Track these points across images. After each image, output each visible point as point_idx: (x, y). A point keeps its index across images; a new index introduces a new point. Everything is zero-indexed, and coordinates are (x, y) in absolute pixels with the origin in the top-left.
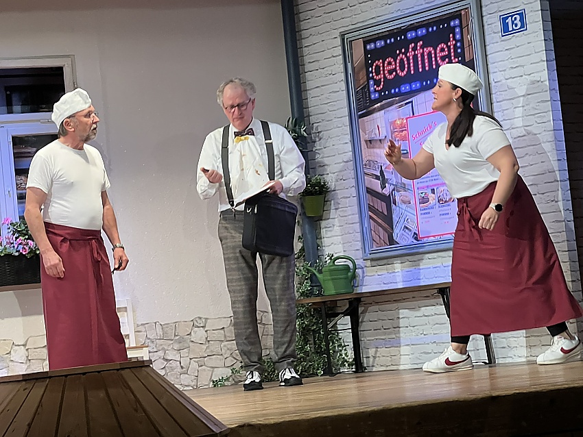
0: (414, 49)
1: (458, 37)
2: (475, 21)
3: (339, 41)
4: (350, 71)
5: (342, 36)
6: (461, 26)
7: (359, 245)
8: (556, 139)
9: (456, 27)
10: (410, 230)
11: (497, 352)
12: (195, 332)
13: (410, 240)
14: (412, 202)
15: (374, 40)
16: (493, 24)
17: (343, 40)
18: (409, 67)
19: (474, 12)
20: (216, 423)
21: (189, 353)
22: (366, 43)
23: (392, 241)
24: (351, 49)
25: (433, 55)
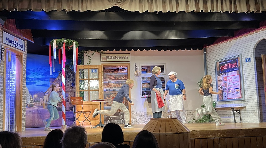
0: (229, 64)
1: (237, 62)
2: (241, 59)
3: (214, 62)
4: (216, 68)
5: (215, 61)
7: (216, 99)
8: (256, 82)
9: (237, 60)
11: (243, 121)
13: (226, 99)
14: (227, 92)
15: (221, 62)
16: (244, 60)
18: (227, 67)
20: (188, 130)
22: (219, 63)
23: (223, 99)
24: (217, 64)
25: (232, 65)
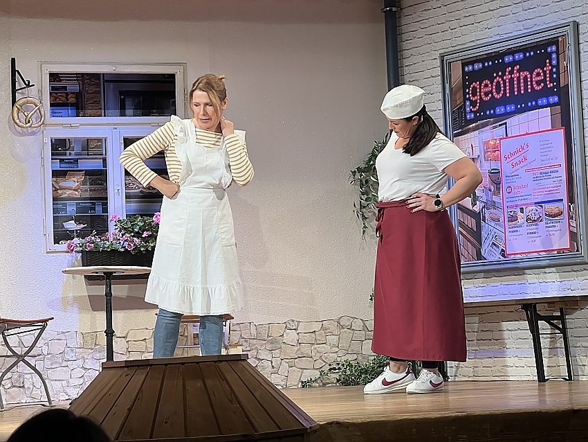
0: (511, 73)
1: (554, 62)
2: (572, 48)
3: (438, 62)
4: (447, 91)
5: (442, 57)
6: (557, 52)
9: (553, 53)
10: (498, 247)
12: (287, 334)
13: (498, 257)
14: (501, 219)
15: (472, 63)
17: (443, 61)
18: (505, 90)
19: (571, 40)
20: (307, 418)
21: (280, 354)
22: (464, 65)
23: (479, 256)
24: (450, 70)
25: (529, 80)
